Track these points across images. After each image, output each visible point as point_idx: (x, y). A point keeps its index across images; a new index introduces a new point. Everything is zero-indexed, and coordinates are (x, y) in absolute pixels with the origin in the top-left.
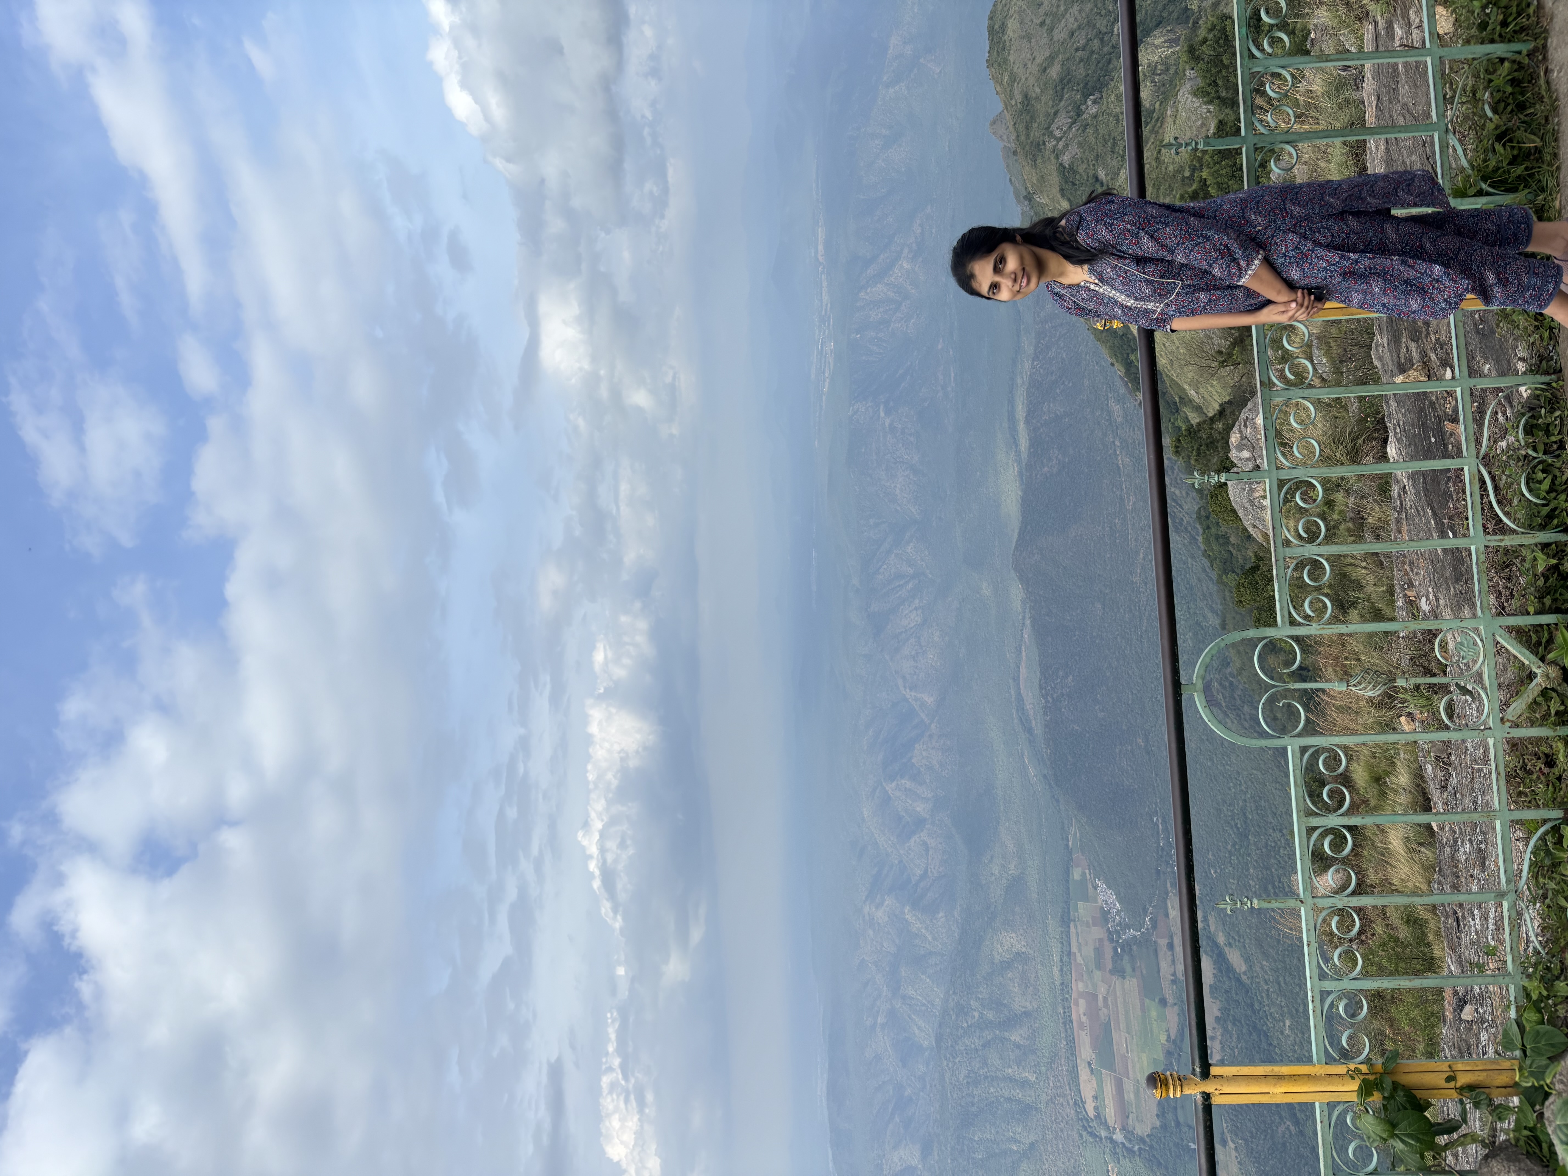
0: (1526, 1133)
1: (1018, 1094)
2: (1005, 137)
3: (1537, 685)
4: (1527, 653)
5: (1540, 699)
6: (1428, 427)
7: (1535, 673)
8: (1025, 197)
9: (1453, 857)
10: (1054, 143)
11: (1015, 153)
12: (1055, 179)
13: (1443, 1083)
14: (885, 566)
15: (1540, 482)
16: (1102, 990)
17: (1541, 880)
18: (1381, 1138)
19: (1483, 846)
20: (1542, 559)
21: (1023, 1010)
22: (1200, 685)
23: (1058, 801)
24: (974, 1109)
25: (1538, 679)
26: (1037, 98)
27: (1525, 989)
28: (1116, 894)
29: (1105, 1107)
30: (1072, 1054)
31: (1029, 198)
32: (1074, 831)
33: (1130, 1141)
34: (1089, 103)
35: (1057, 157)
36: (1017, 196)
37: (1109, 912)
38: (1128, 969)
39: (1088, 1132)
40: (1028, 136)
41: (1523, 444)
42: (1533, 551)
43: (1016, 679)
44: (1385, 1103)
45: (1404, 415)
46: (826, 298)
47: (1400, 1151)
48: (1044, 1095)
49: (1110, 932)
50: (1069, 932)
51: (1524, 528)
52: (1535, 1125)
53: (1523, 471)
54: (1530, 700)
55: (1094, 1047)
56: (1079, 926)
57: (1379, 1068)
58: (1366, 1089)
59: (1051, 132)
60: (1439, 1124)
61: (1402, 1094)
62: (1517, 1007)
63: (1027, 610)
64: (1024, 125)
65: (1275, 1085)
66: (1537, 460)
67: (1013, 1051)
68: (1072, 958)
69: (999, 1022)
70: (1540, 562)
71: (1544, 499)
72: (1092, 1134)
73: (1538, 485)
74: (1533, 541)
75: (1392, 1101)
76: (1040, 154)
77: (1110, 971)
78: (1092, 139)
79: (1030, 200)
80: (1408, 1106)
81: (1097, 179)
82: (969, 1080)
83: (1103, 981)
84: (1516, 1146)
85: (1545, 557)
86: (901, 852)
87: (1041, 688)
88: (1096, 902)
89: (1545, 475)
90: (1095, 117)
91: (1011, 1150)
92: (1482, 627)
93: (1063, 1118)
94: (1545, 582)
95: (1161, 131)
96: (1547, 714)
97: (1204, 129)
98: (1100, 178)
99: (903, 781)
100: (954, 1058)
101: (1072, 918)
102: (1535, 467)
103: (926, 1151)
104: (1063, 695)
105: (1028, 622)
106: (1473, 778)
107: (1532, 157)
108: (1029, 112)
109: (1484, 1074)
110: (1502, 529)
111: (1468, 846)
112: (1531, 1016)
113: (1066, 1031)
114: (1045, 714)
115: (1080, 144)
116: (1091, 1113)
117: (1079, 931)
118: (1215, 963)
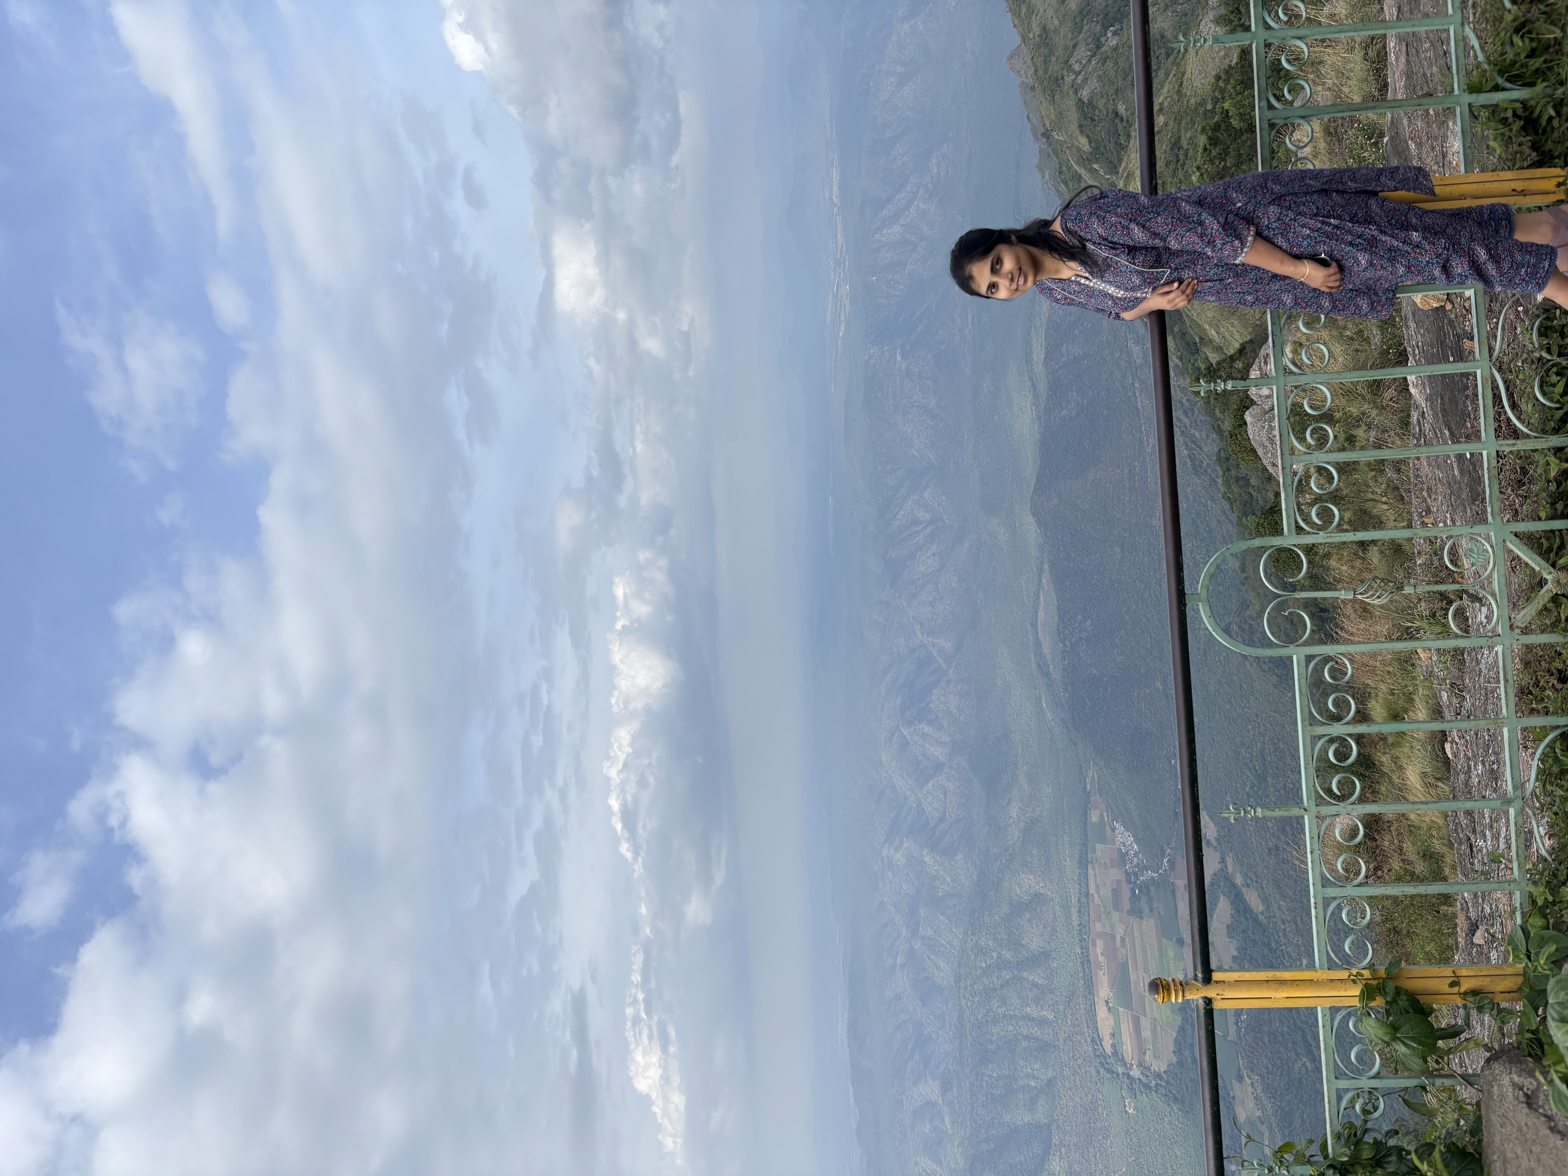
0: (1529, 1035)
1: (1036, 1031)
2: (1022, 72)
3: (1547, 591)
4: (1538, 559)
5: (1550, 605)
6: (1446, 346)
7: (1546, 580)
8: (1043, 135)
9: (1467, 783)
10: (1073, 77)
11: (1033, 88)
12: (1073, 116)
13: (1446, 989)
14: (902, 512)
15: (1554, 385)
16: (1120, 931)
17: (1549, 788)
18: (1382, 1040)
19: (1495, 767)
20: (1555, 463)
21: (1042, 950)
22: (1204, 595)
23: (1075, 744)
24: (993, 1047)
25: (1549, 586)
26: (1056, 31)
27: (1531, 895)
28: (1133, 836)
29: (1122, 1044)
30: (1090, 993)
31: (1047, 135)
32: (1092, 774)
33: (1147, 1076)
34: (1109, 34)
35: (1076, 92)
36: (1034, 130)
37: (1127, 853)
38: (1146, 910)
39: (1106, 1069)
40: (1046, 71)
41: (1537, 346)
42: (1546, 455)
43: (1034, 624)
44: (1388, 1007)
45: (1423, 336)
46: (840, 239)
47: (1403, 1054)
48: (1062, 1033)
49: (1127, 874)
50: (1087, 874)
51: (1537, 432)
52: (1538, 1028)
53: (1537, 374)
54: (1540, 607)
55: (1111, 987)
56: (1096, 868)
57: (1382, 972)
58: (1368, 993)
59: (1070, 66)
60: (1443, 1029)
61: (1405, 998)
62: (1522, 913)
63: (1045, 555)
64: (1042, 59)
65: (1276, 991)
66: (1551, 363)
67: (1031, 990)
68: (1090, 899)
69: (1018, 962)
70: (1553, 466)
71: (1558, 402)
72: (1109, 1071)
73: (1552, 389)
74: (1545, 445)
75: (1395, 1006)
76: (1058, 89)
77: (1128, 912)
78: (1112, 73)
79: (1048, 138)
80: (1411, 1010)
81: (1117, 114)
82: (987, 1018)
83: (1120, 922)
84: (1518, 1048)
85: (1558, 461)
86: (920, 795)
87: (1059, 633)
88: (1114, 844)
89: (1559, 378)
90: (1116, 49)
91: (1028, 1085)
92: (1492, 534)
93: (1080, 1054)
94: (1558, 488)
95: (1183, 63)
96: (1558, 620)
97: (1227, 60)
98: (1120, 113)
99: (921, 726)
100: (973, 997)
101: (1090, 859)
102: (1549, 370)
103: (945, 1087)
104: (1081, 638)
105: (1046, 567)
106: (1486, 700)
107: (1551, 50)
108: (1047, 45)
109: (1488, 979)
110: (1516, 434)
111: (1480, 767)
112: (1537, 922)
113: (1084, 971)
114: (1063, 658)
115: (1099, 77)
116: (1108, 1050)
117: (1097, 873)
118: (1232, 903)
